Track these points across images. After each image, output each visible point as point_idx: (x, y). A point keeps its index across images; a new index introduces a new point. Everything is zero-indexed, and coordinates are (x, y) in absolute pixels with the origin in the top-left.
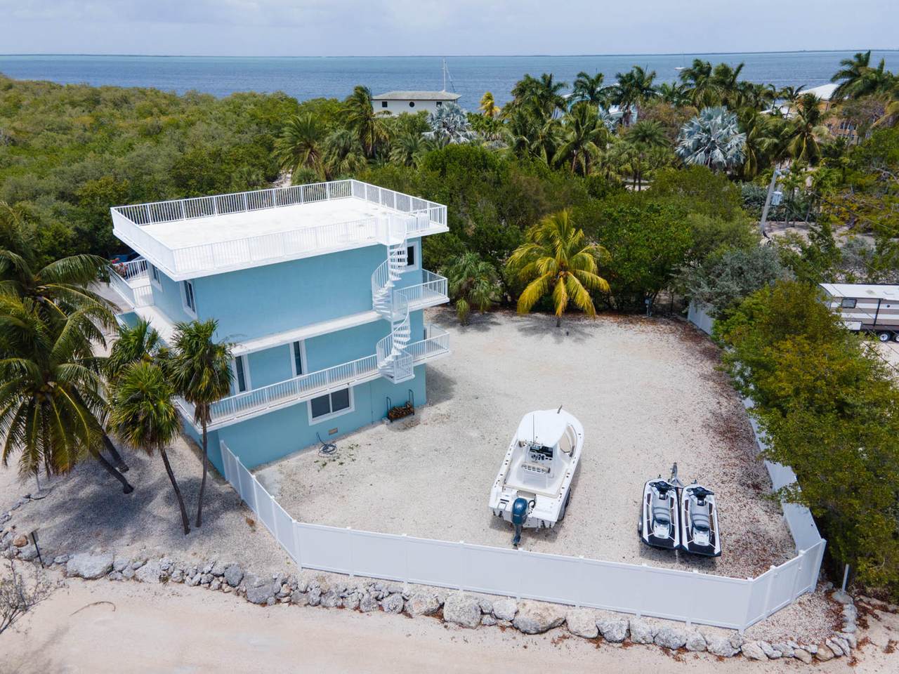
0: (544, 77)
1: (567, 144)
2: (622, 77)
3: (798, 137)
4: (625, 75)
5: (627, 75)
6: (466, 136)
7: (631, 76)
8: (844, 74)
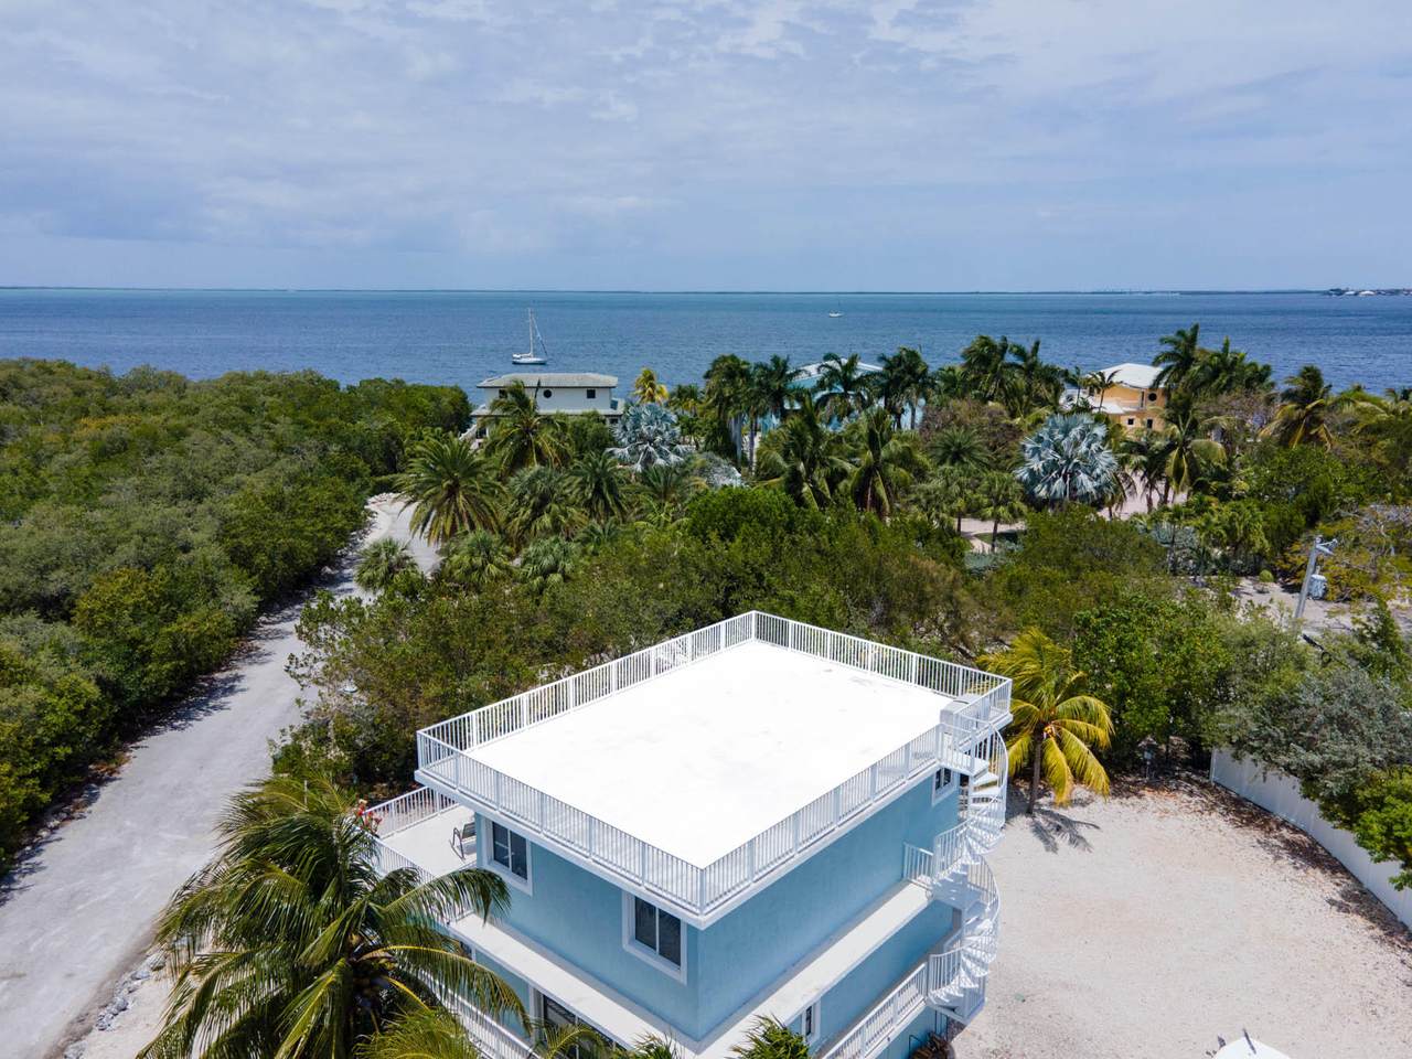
0: (775, 360)
1: (858, 469)
2: (888, 361)
3: (1174, 454)
4: (891, 357)
5: (894, 357)
6: (677, 453)
7: (899, 359)
8: (1168, 356)
